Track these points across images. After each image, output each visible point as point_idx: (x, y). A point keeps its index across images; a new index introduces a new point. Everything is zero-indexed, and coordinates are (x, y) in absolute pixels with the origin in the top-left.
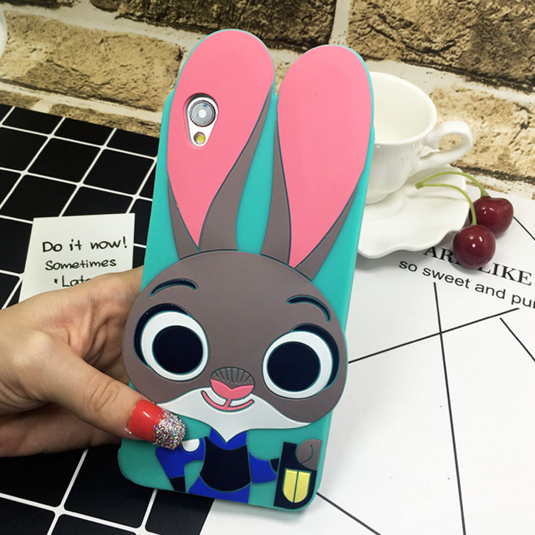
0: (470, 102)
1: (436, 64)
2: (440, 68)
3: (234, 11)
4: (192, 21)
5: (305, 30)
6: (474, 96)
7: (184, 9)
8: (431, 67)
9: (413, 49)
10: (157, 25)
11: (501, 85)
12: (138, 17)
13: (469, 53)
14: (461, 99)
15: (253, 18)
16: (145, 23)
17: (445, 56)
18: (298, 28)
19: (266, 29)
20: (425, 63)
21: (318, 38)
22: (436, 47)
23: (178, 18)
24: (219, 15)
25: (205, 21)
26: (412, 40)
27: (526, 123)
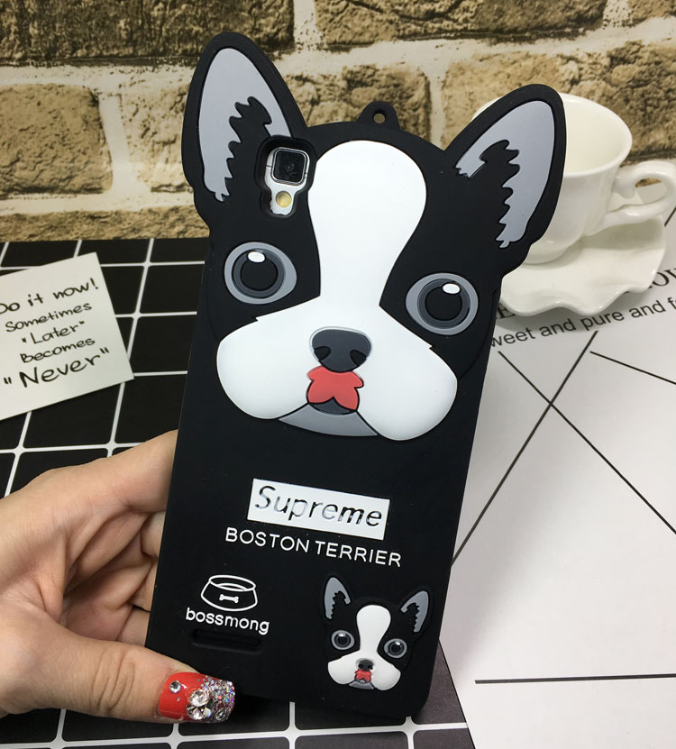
0: (501, 69)
1: (446, 31)
2: (452, 35)
3: (150, 23)
4: (95, 52)
5: (257, 27)
6: (505, 60)
7: (79, 36)
8: (440, 38)
9: (410, 18)
10: (49, 66)
11: (537, 38)
12: (19, 60)
13: (487, 5)
14: (488, 69)
15: (179, 28)
16: (31, 66)
17: (456, 17)
18: (246, 26)
19: (201, 39)
20: (430, 34)
21: (277, 33)
22: (440, 7)
23: (75, 50)
24: (130, 34)
25: (114, 47)
26: (406, 5)
27: (577, 77)
